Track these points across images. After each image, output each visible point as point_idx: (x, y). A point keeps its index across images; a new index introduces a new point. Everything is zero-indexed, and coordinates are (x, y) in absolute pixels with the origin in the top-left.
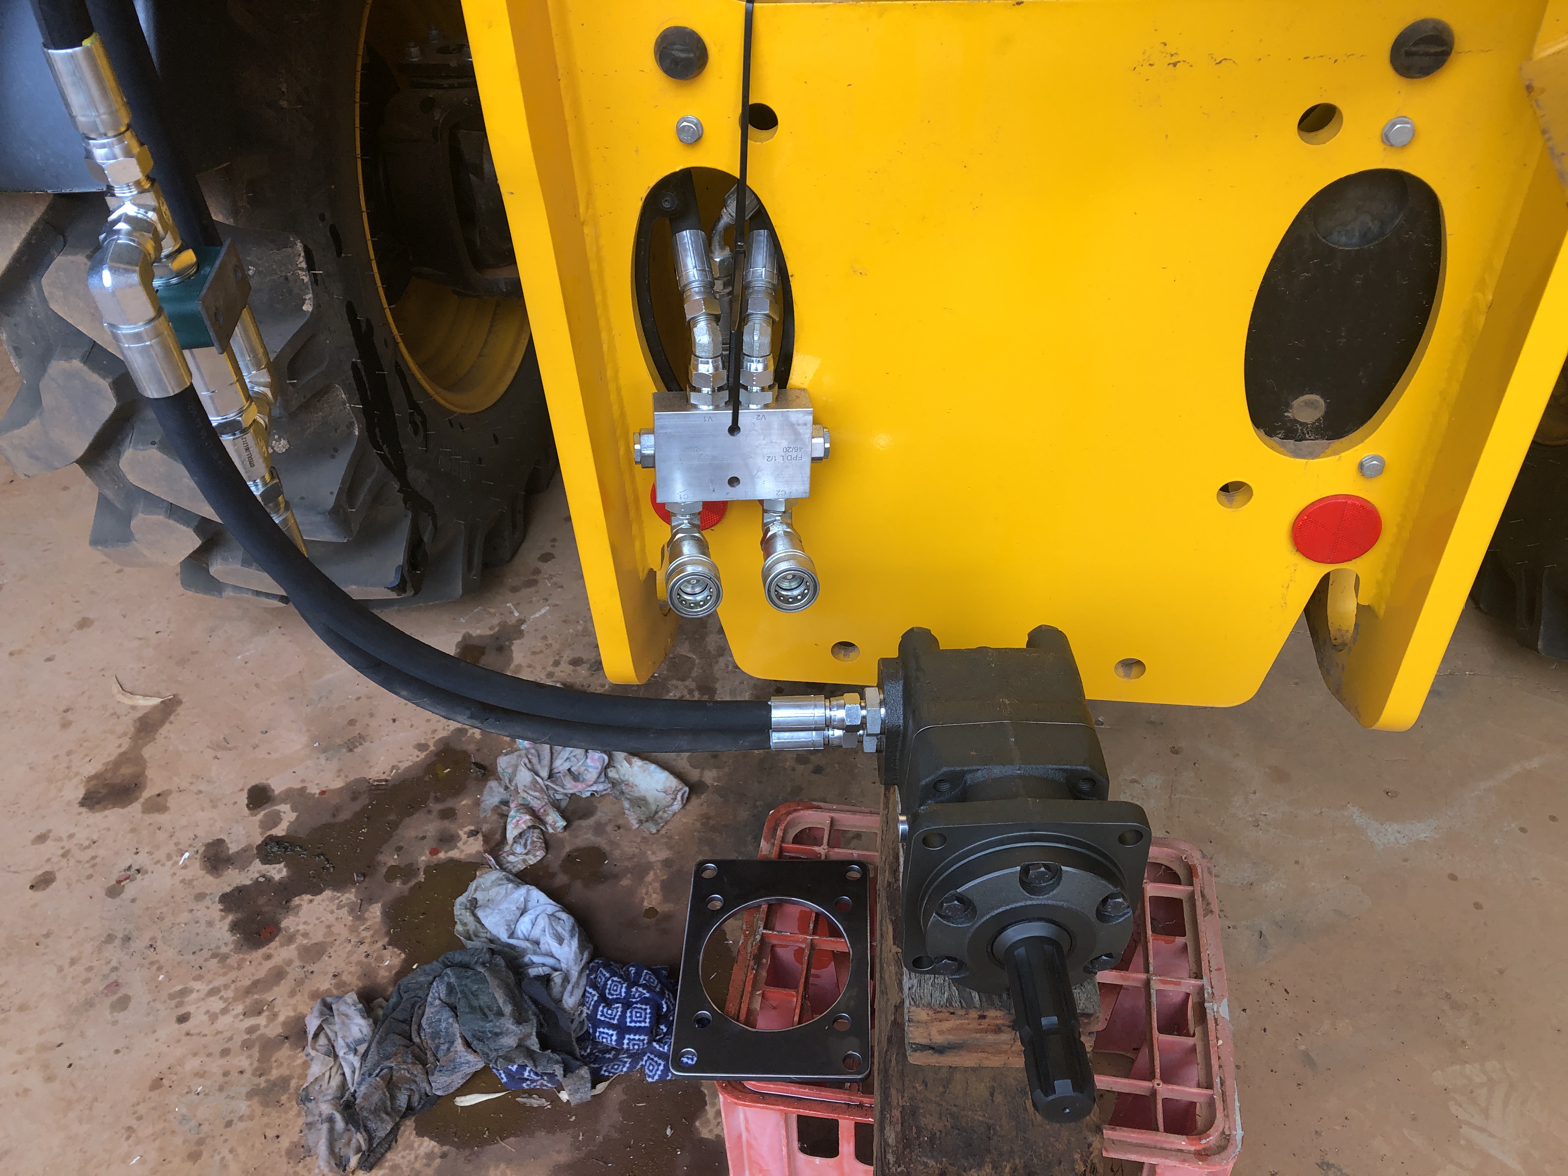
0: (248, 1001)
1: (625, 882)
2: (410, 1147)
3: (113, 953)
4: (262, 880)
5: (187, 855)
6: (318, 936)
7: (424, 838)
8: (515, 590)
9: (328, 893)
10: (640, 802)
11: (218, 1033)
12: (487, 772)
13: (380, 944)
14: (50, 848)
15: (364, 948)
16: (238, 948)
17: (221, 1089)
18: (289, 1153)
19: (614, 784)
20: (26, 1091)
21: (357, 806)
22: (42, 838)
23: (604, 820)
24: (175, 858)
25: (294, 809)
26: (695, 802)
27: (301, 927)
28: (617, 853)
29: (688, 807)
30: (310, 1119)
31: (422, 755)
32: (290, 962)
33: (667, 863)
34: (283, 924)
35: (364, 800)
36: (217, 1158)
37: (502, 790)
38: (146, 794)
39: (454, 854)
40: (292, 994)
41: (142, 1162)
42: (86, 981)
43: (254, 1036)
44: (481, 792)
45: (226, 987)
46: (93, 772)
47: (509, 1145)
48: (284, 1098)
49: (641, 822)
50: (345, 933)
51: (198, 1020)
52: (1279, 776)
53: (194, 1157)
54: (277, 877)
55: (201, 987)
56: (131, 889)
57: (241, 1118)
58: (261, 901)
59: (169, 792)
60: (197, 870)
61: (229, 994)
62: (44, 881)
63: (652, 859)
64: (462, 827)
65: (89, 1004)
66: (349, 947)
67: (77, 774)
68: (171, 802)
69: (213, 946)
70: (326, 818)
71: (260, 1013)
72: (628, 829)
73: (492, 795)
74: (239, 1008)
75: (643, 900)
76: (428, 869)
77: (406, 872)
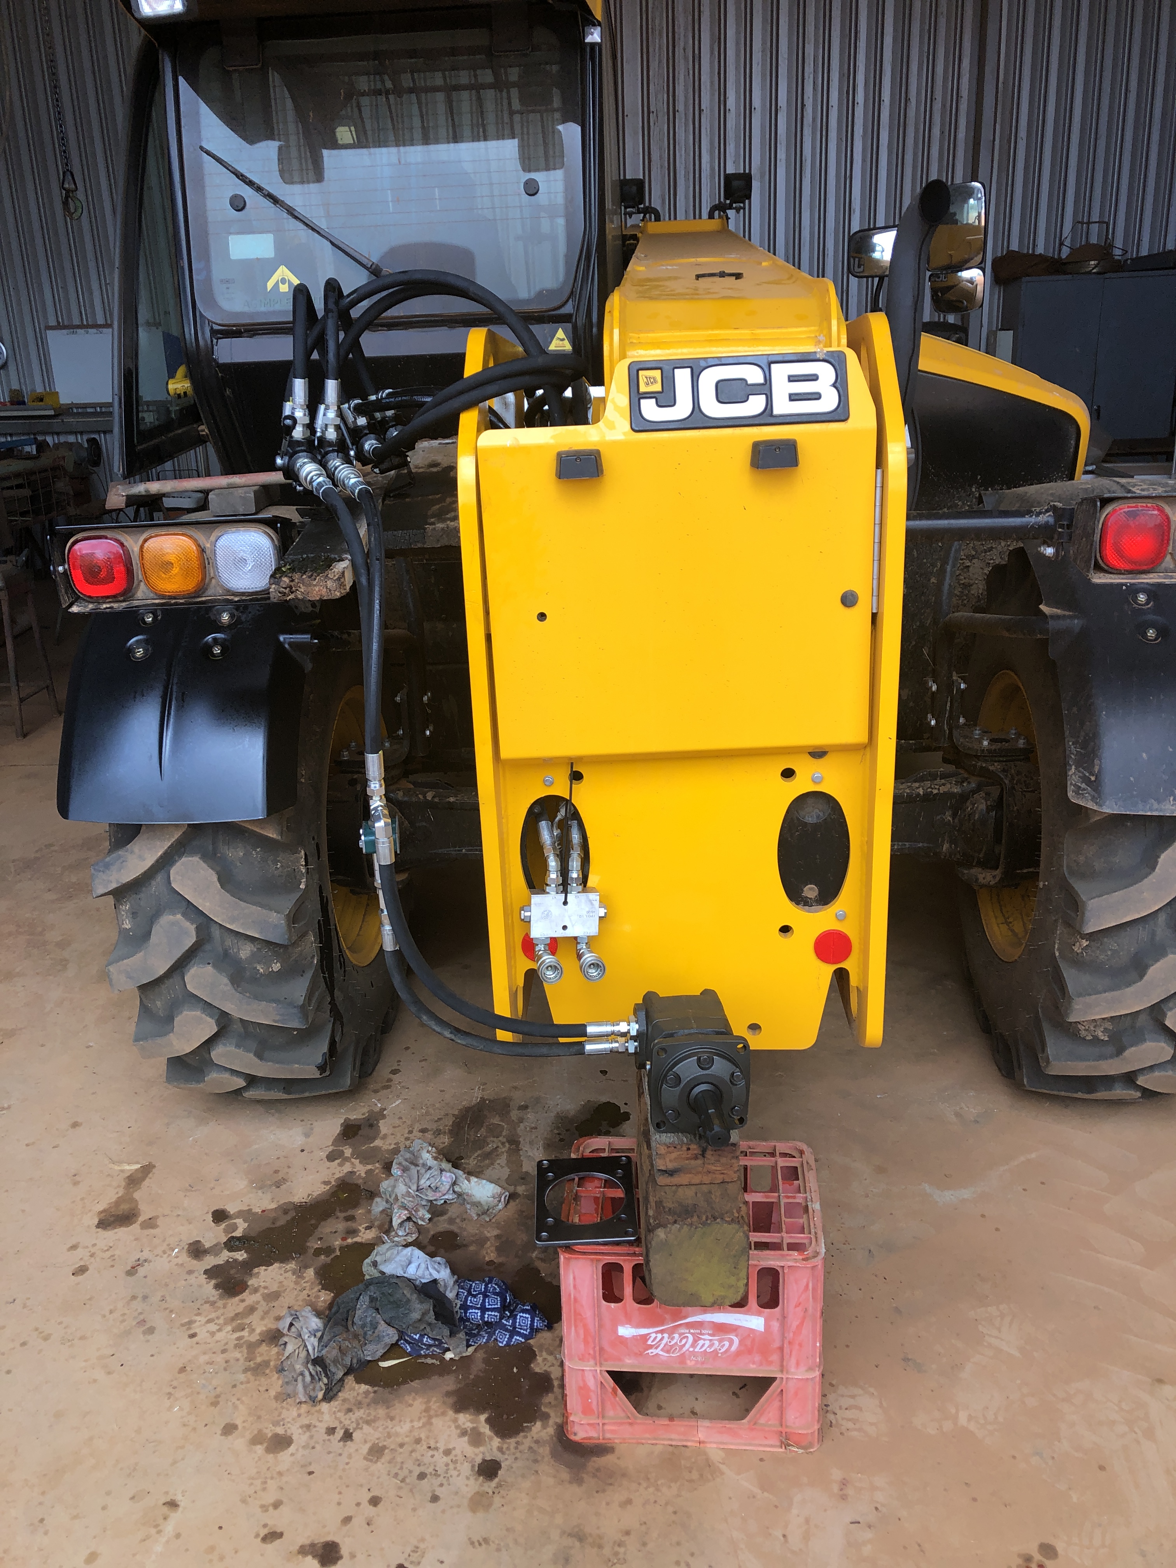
0: (234, 1324)
1: (472, 1248)
2: (354, 1389)
3: (137, 1305)
4: (231, 1260)
5: (176, 1250)
6: (274, 1288)
7: (335, 1232)
8: (376, 1091)
9: (276, 1265)
10: (477, 1204)
11: (217, 1342)
12: (372, 1194)
13: (316, 1289)
14: (80, 1252)
15: (305, 1292)
16: (221, 1297)
17: (225, 1369)
18: (276, 1398)
19: (460, 1195)
20: (95, 1381)
21: (288, 1217)
22: (74, 1247)
23: (454, 1216)
24: (169, 1252)
25: (245, 1221)
26: (512, 1203)
27: (262, 1284)
28: (465, 1233)
29: (508, 1207)
30: (287, 1380)
31: (328, 1187)
32: (258, 1302)
33: (497, 1237)
34: (250, 1283)
35: (292, 1214)
36: (230, 1404)
37: (384, 1203)
38: (141, 1219)
39: (358, 1239)
40: (262, 1318)
41: (181, 1409)
42: (124, 1321)
43: (242, 1342)
44: (371, 1206)
45: (218, 1318)
46: (101, 1209)
47: (415, 1384)
48: (267, 1371)
49: (478, 1215)
50: (292, 1285)
51: (202, 1334)
52: (880, 1170)
53: (215, 1404)
54: (241, 1259)
55: (203, 1319)
56: (141, 1271)
57: (242, 1383)
58: (232, 1272)
59: (156, 1217)
60: (185, 1258)
61: (221, 1321)
62: (81, 1270)
63: (488, 1235)
64: (360, 1225)
65: (127, 1333)
66: (296, 1292)
67: (90, 1211)
68: (159, 1222)
69: (205, 1297)
70: (268, 1225)
71: (243, 1329)
72: (470, 1220)
73: (378, 1205)
74: (229, 1328)
75: (484, 1257)
76: (341, 1248)
77: (328, 1250)
